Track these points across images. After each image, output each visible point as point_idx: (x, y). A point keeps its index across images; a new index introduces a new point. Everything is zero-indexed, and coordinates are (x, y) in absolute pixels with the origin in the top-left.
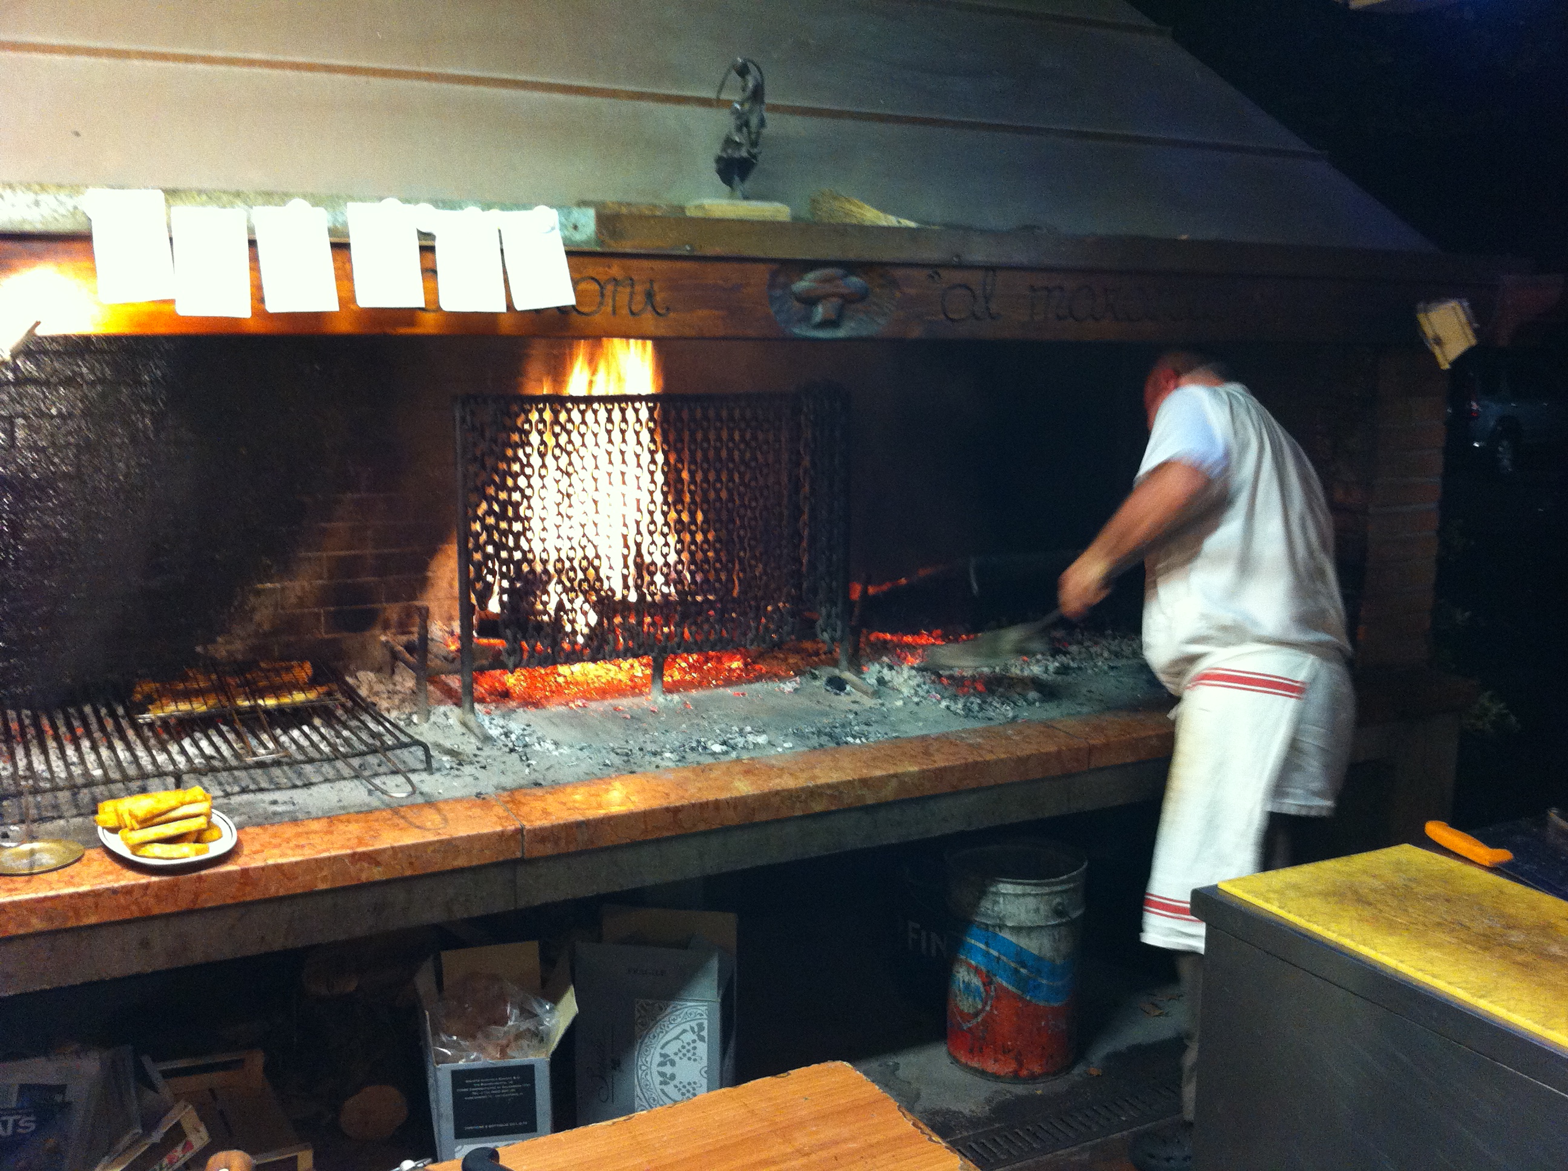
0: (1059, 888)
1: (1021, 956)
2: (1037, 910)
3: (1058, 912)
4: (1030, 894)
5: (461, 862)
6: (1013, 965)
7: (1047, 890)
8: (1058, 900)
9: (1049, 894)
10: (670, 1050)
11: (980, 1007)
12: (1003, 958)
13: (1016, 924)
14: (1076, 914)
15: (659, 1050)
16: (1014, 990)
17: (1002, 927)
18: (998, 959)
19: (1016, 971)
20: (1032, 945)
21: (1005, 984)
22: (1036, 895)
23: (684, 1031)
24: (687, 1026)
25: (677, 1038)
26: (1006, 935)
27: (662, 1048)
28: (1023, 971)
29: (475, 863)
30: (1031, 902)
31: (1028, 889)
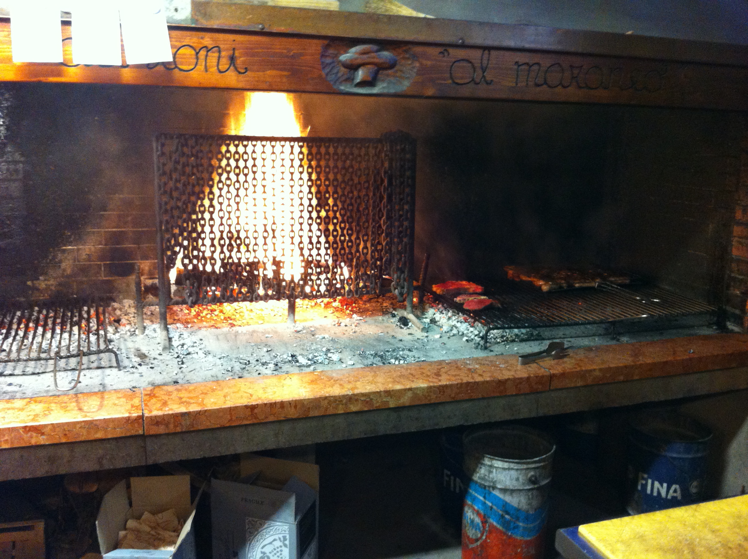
0: (533, 466)
1: (506, 507)
2: (517, 479)
3: (532, 481)
4: (512, 469)
5: (99, 435)
6: (501, 512)
7: (525, 466)
8: (532, 473)
9: (527, 469)
10: (267, 550)
11: (479, 535)
12: (494, 507)
13: (503, 487)
14: (544, 482)
15: (260, 550)
16: (501, 528)
17: (494, 488)
18: (491, 508)
19: (502, 517)
20: (513, 501)
21: (495, 523)
22: (517, 470)
23: (275, 540)
24: (276, 537)
25: (271, 543)
26: (496, 493)
27: (263, 548)
28: (507, 517)
29: (110, 436)
30: (514, 474)
31: (512, 465)
